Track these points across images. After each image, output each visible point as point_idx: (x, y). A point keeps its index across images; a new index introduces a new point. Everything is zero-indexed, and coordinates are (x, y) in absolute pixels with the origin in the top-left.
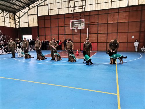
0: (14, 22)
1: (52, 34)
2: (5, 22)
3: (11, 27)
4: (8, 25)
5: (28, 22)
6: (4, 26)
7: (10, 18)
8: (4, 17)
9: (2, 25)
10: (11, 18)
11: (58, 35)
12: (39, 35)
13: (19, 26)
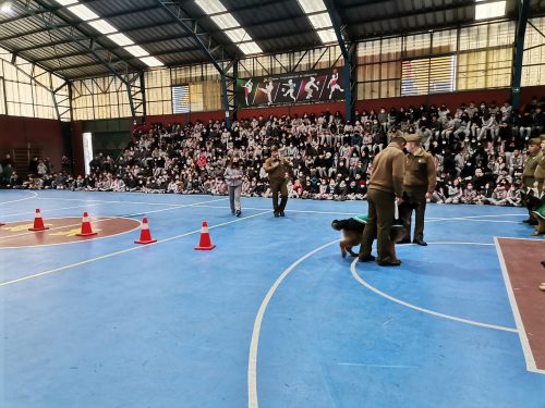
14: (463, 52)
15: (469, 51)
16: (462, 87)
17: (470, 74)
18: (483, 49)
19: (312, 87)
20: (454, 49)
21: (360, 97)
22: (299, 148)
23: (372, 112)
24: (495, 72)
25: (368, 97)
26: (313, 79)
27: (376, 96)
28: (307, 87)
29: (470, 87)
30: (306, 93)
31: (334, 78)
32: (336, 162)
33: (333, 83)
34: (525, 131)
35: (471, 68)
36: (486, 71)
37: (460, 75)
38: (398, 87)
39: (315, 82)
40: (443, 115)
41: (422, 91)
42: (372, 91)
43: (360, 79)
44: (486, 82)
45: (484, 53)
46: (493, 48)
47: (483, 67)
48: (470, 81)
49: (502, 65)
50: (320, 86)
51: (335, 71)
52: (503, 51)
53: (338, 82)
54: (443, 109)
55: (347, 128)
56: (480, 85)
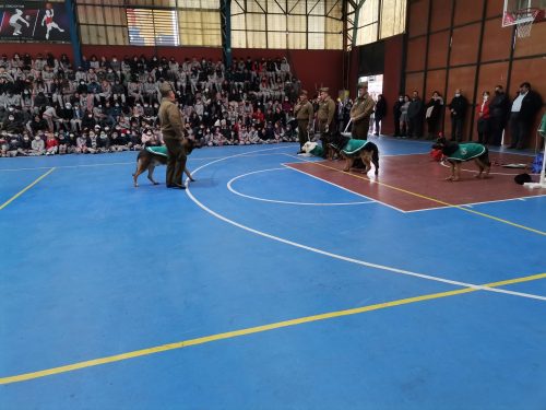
0: (341, 29)
1: (451, 64)
2: (307, 32)
3: (328, 48)
4: (317, 43)
5: (379, 22)
6: (304, 47)
7: (326, 16)
8: (307, 15)
9: (298, 47)
10: (333, 14)
11: (479, 64)
12: (407, 70)
13: (354, 40)
14: (182, 9)
15: (186, 9)
16: (185, 43)
17: (191, 31)
18: (198, 10)
19: (19, 21)
20: (173, 4)
21: (85, 41)
22: (24, 96)
23: (104, 59)
24: (208, 32)
25: (94, 42)
26: (20, 12)
27: (103, 42)
28: (13, 20)
29: (192, 43)
30: (13, 29)
31: (48, 14)
32: (77, 113)
33: (49, 20)
34: (239, 86)
35: (190, 26)
36: (202, 29)
37: (183, 31)
38: (126, 35)
39: (23, 16)
40: (174, 68)
41: (148, 41)
42: (98, 36)
43: (82, 20)
44: (203, 40)
45: (198, 13)
46: (205, 10)
47: (199, 26)
48: (191, 37)
49: (214, 26)
50: (31, 22)
51: (48, 5)
52: (213, 14)
53: (54, 19)
54: (173, 62)
55: (79, 75)
56: (199, 43)
